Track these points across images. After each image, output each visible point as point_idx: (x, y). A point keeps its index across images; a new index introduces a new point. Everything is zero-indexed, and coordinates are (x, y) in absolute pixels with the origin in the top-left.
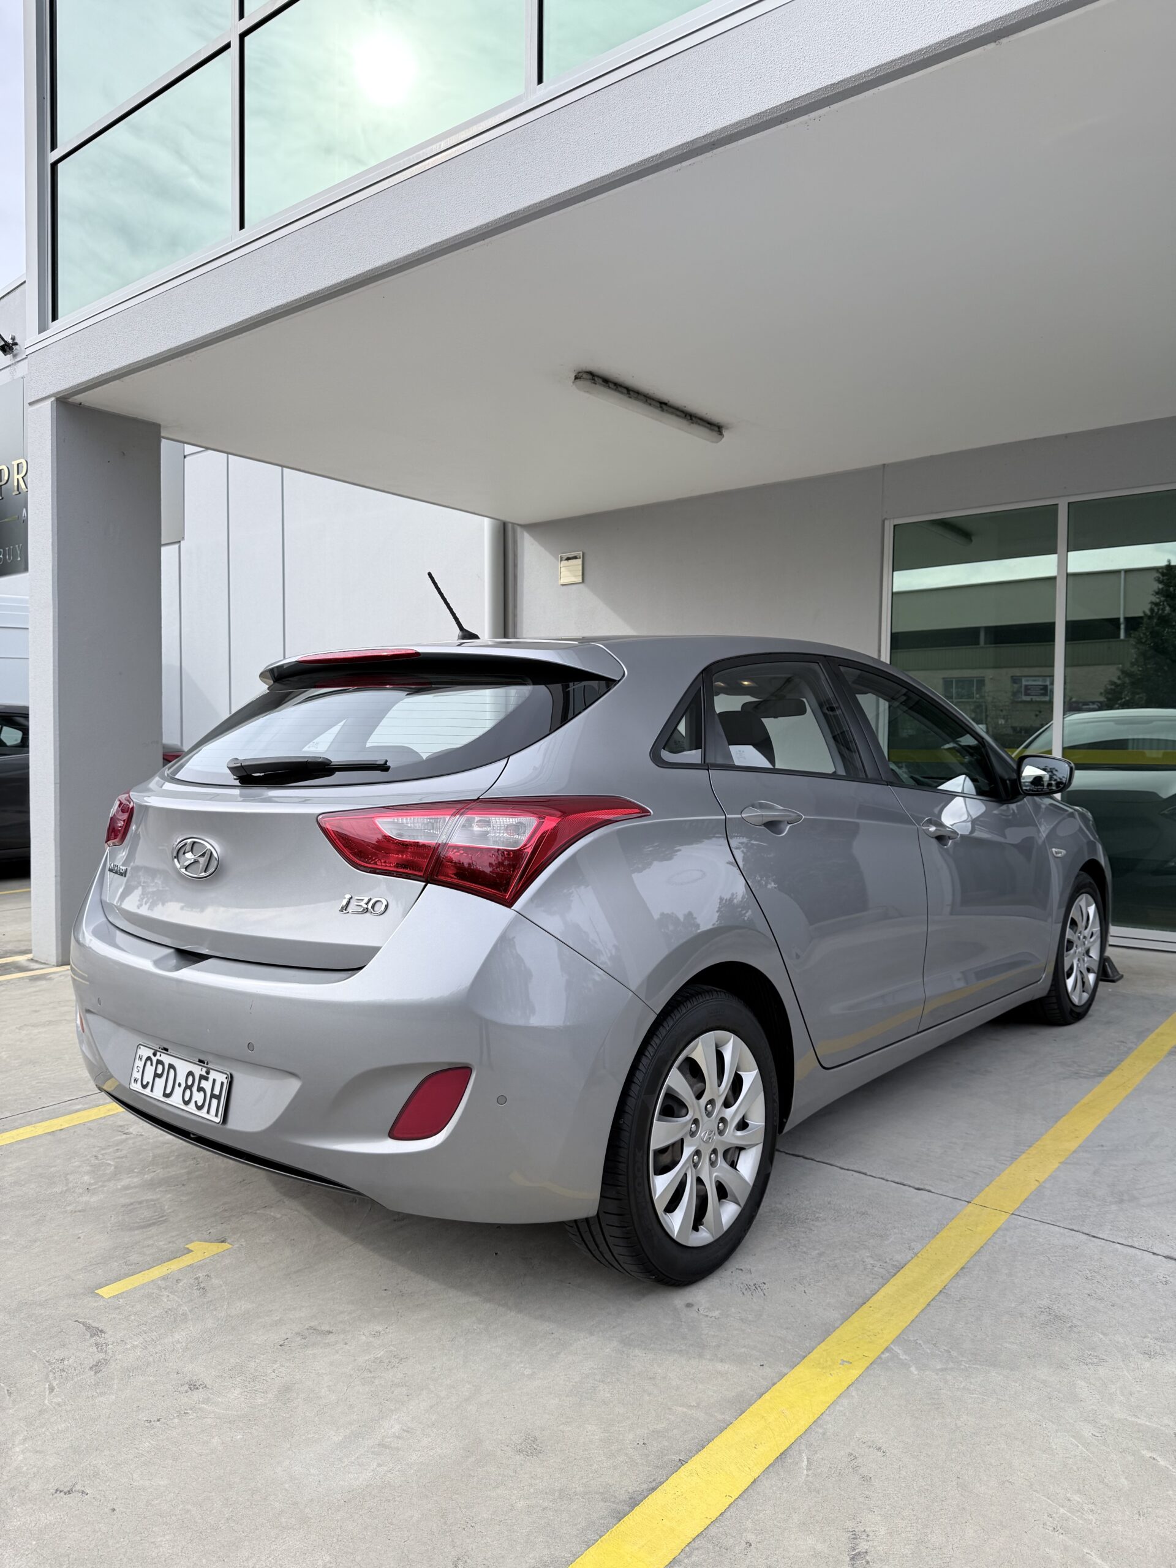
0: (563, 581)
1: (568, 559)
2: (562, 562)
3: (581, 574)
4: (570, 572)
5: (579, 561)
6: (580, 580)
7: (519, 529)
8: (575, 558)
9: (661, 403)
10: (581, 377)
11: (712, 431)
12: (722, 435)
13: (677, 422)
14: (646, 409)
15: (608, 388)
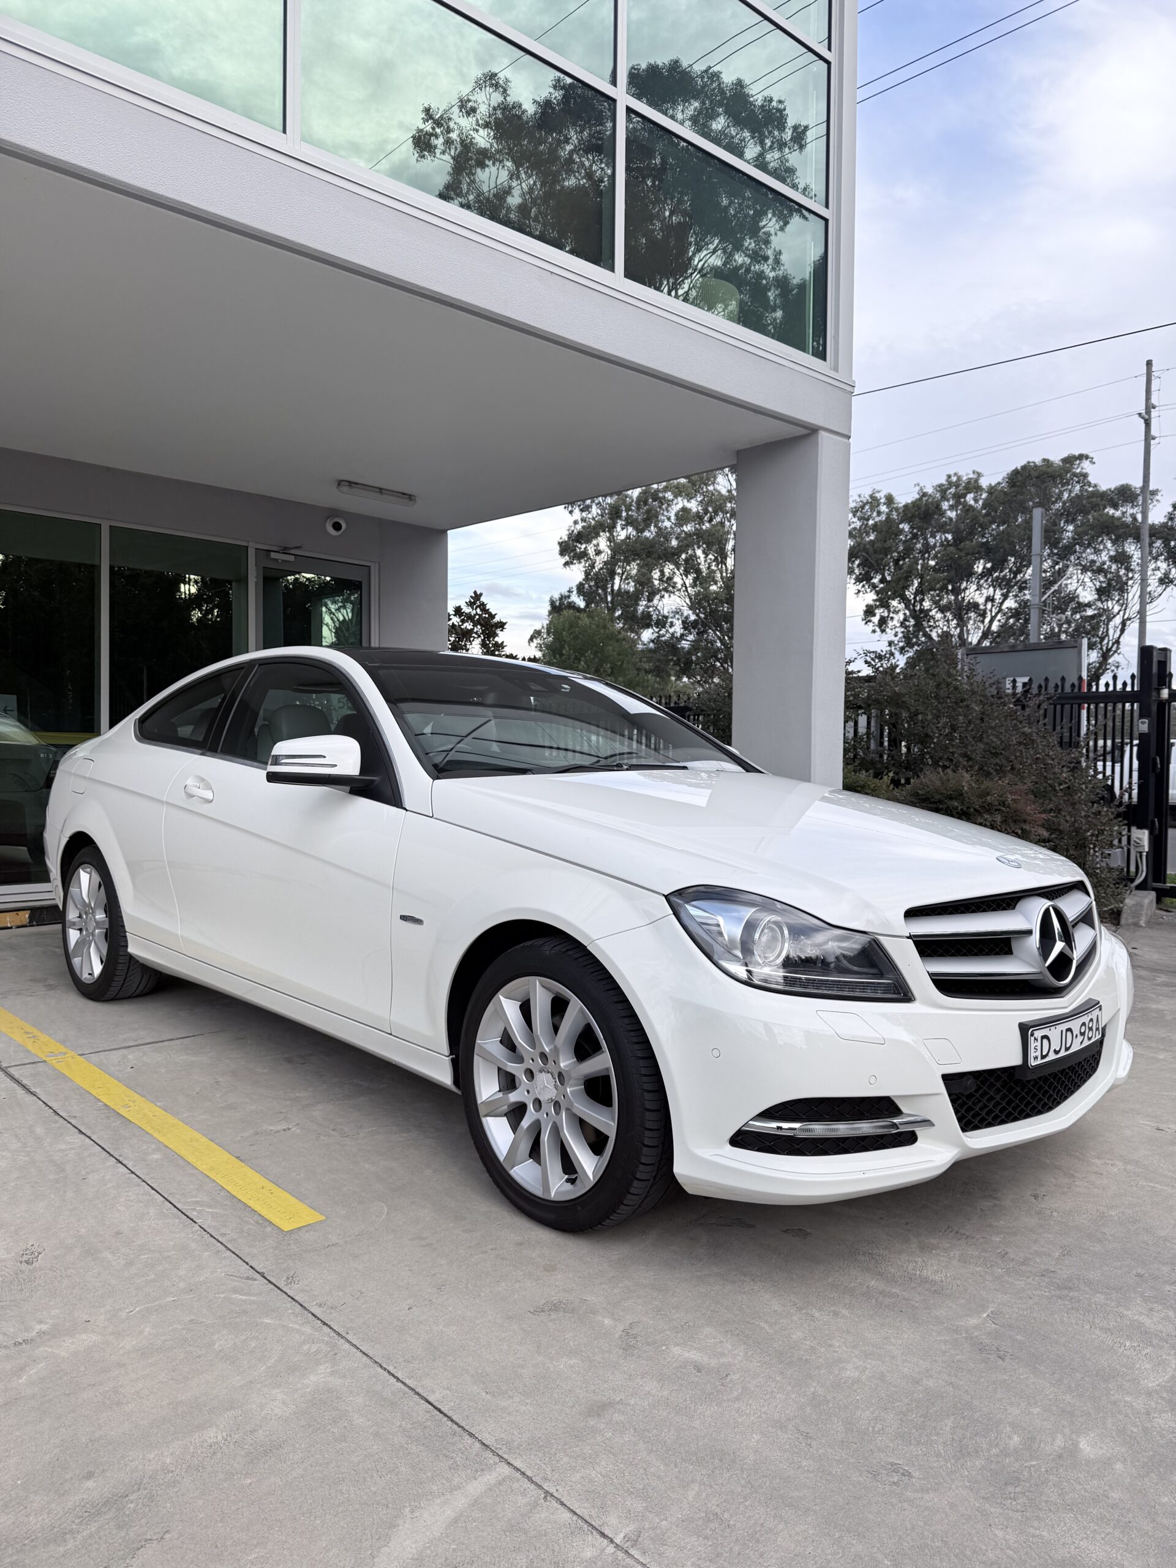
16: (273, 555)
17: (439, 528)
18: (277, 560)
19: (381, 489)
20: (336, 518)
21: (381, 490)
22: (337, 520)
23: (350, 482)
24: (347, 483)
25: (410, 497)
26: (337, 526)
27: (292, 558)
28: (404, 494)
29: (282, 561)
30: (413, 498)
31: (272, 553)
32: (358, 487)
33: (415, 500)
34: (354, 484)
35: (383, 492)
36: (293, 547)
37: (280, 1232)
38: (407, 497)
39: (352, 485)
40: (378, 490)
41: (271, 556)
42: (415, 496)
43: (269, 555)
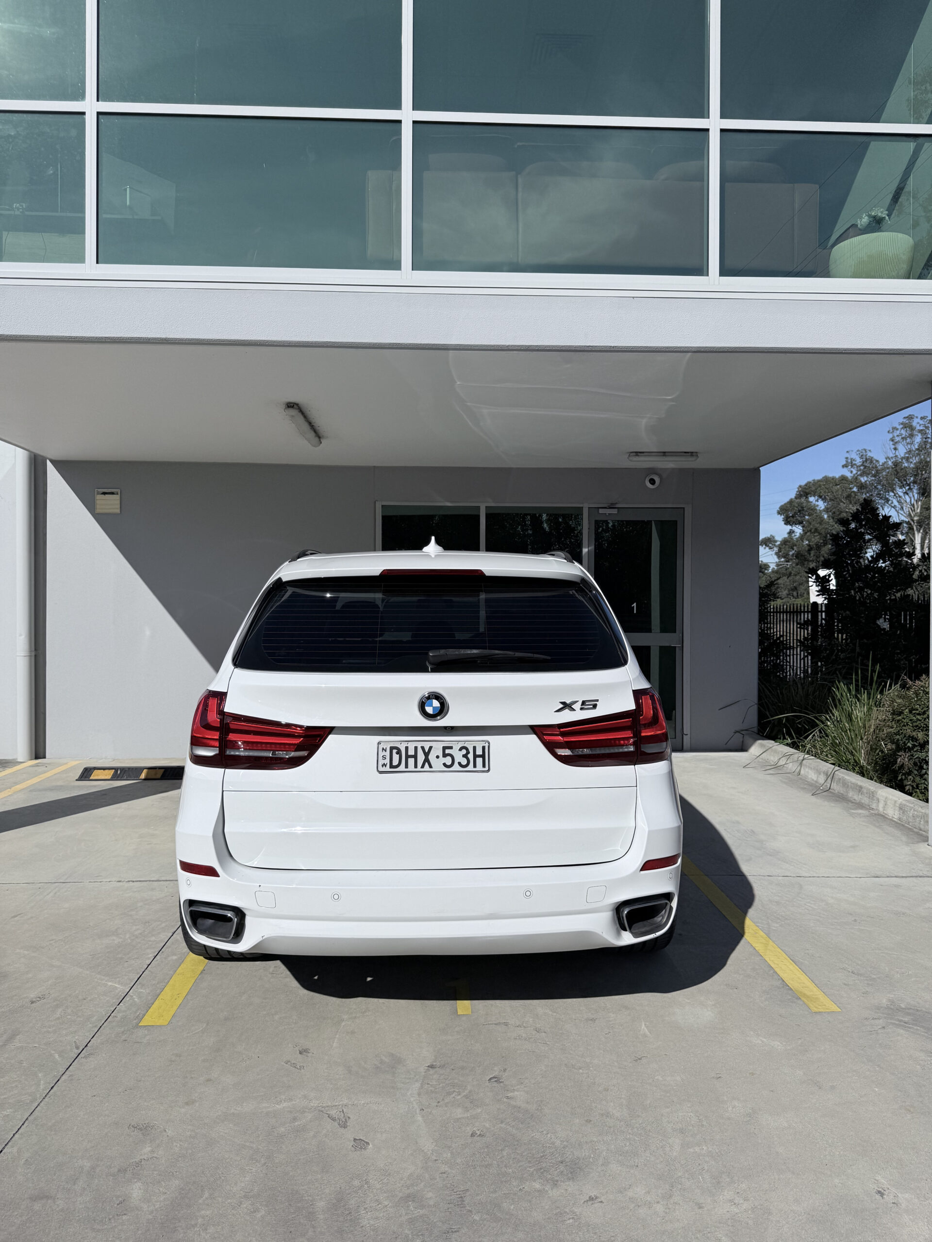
0: (98, 511)
1: (104, 493)
2: (98, 495)
3: (119, 506)
4: (109, 504)
5: (118, 497)
6: (118, 511)
7: (48, 463)
8: (113, 493)
9: (310, 423)
10: (293, 407)
11: (317, 439)
12: (321, 443)
13: (312, 434)
14: (306, 426)
15: (300, 414)
17: (753, 467)
18: (606, 514)
19: (665, 452)
20: (651, 475)
22: (651, 477)
23: (636, 452)
24: (634, 454)
25: (692, 454)
26: (652, 482)
27: (615, 511)
28: (685, 452)
29: (609, 514)
30: (694, 454)
31: (600, 510)
32: (645, 454)
33: (697, 455)
34: (640, 452)
35: (666, 454)
36: (616, 503)
37: (137, 1026)
38: (690, 454)
39: (639, 454)
40: (662, 454)
41: (600, 512)
42: (696, 452)
43: (598, 511)
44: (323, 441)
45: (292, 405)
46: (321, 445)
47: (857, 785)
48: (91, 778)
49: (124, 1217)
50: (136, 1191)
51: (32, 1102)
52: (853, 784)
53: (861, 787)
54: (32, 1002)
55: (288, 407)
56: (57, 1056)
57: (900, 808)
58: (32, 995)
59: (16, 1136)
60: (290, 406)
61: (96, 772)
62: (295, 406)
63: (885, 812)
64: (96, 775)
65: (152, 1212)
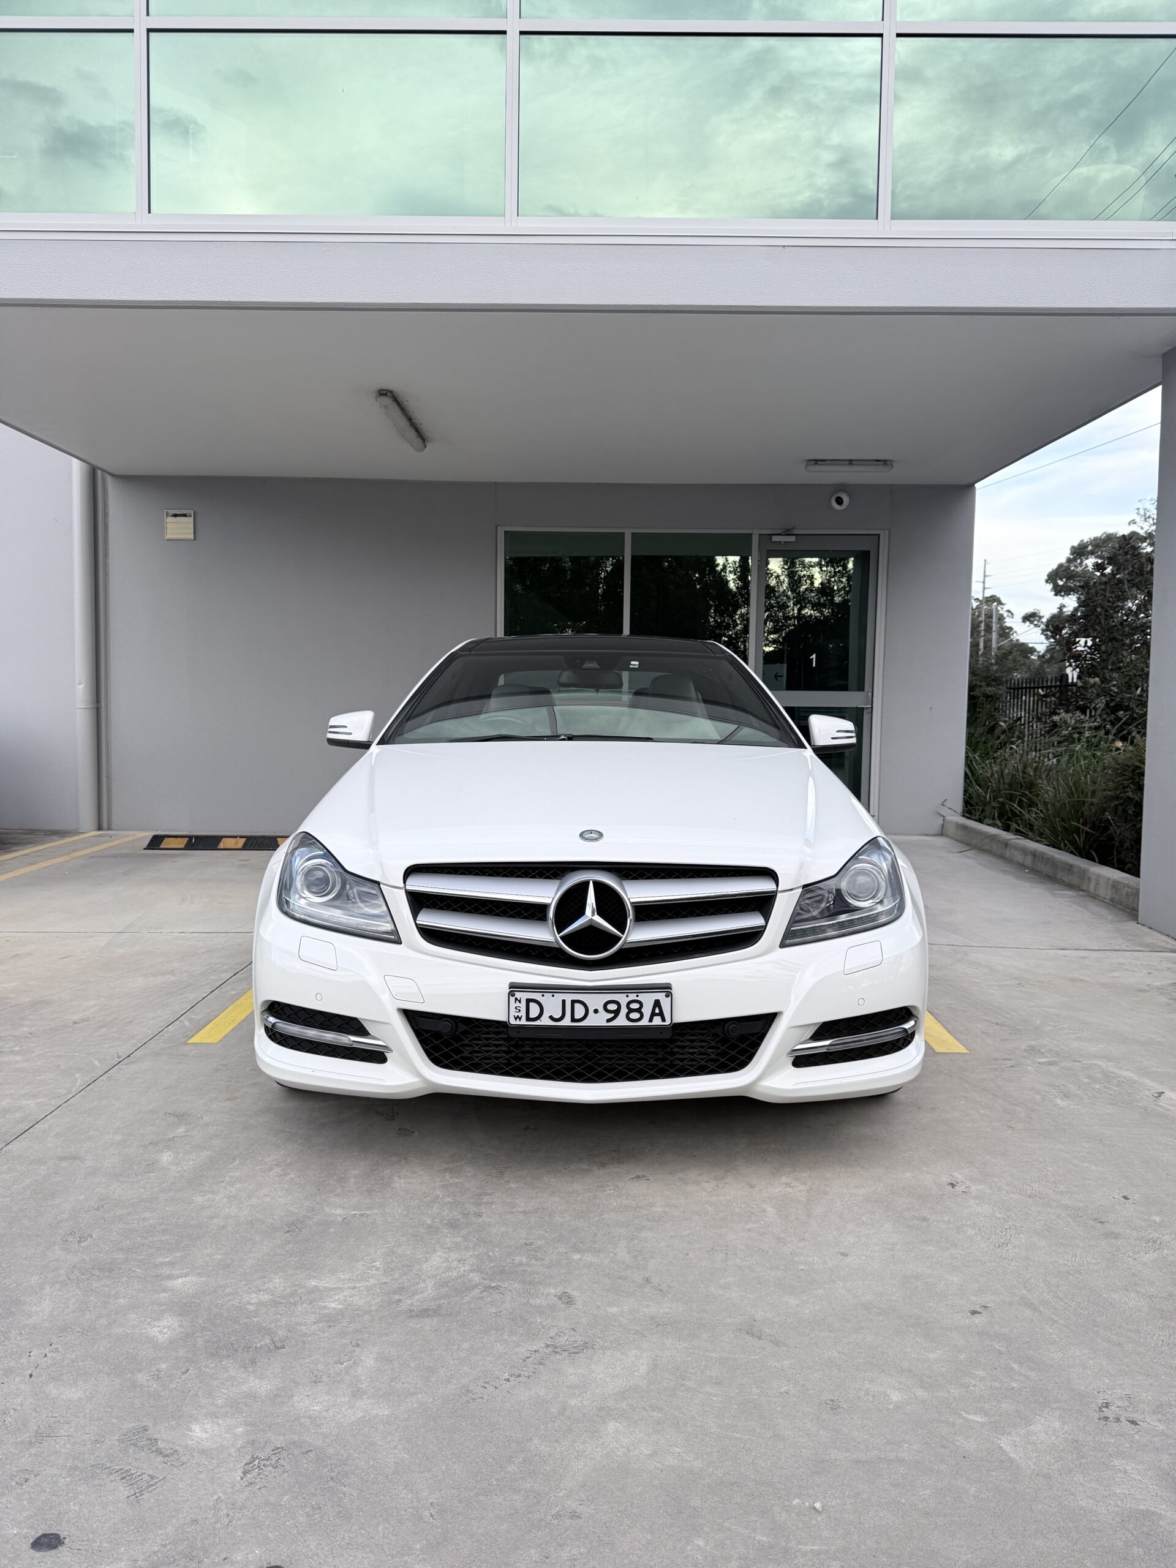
0: (168, 536)
1: (175, 515)
2: (168, 518)
3: (192, 531)
4: (180, 528)
5: (191, 519)
6: (192, 537)
7: (109, 479)
8: (185, 515)
9: (410, 419)
10: (386, 395)
11: (420, 441)
12: (426, 446)
13: (412, 433)
14: (403, 422)
15: (394, 405)
16: (775, 539)
17: (965, 483)
18: (780, 542)
20: (837, 493)
21: (851, 462)
22: (838, 495)
23: (815, 460)
24: (813, 462)
25: (885, 462)
26: (839, 501)
27: (792, 539)
28: (877, 461)
29: (785, 542)
30: (888, 462)
31: (773, 537)
32: (826, 462)
33: (892, 465)
34: (821, 460)
35: (854, 462)
36: (793, 528)
37: (185, 1043)
38: (882, 463)
39: (819, 462)
40: (848, 462)
41: (773, 540)
42: (891, 461)
43: (771, 539)
44: (428, 445)
45: (385, 392)
46: (426, 449)
47: (1066, 864)
48: (161, 847)
49: (151, 1174)
50: (166, 1157)
51: (67, 1094)
52: (1063, 863)
53: (1071, 866)
54: (75, 1023)
55: (380, 395)
56: (96, 1063)
57: (1113, 887)
58: (76, 1018)
59: (49, 1117)
60: (383, 393)
61: (166, 839)
62: (389, 394)
63: (1097, 893)
64: (166, 843)
65: (180, 1171)
